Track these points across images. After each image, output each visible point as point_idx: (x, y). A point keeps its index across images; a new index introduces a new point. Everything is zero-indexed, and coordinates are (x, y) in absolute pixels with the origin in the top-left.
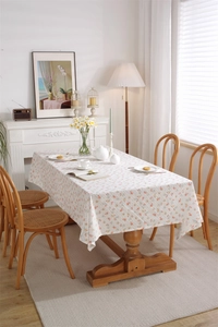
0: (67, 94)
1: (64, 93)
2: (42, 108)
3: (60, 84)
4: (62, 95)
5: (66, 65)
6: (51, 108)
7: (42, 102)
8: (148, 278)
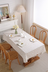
0: (7, 15)
1: (7, 14)
2: (2, 19)
3: (6, 13)
4: (6, 15)
5: (7, 7)
6: (4, 19)
7: (2, 18)
8: (35, 62)
